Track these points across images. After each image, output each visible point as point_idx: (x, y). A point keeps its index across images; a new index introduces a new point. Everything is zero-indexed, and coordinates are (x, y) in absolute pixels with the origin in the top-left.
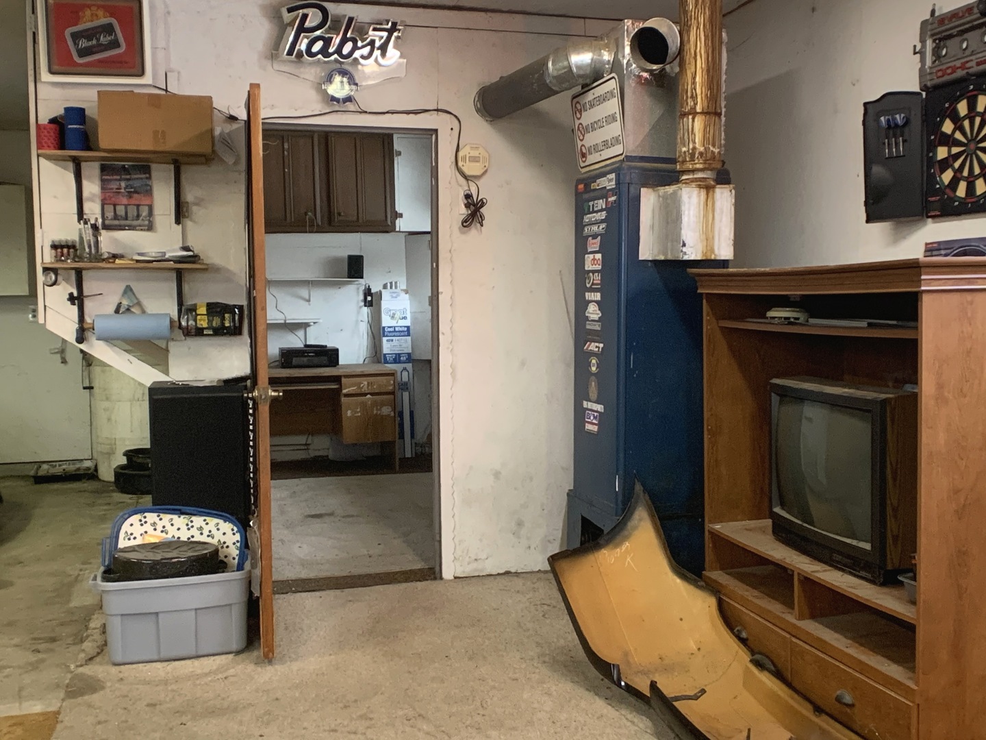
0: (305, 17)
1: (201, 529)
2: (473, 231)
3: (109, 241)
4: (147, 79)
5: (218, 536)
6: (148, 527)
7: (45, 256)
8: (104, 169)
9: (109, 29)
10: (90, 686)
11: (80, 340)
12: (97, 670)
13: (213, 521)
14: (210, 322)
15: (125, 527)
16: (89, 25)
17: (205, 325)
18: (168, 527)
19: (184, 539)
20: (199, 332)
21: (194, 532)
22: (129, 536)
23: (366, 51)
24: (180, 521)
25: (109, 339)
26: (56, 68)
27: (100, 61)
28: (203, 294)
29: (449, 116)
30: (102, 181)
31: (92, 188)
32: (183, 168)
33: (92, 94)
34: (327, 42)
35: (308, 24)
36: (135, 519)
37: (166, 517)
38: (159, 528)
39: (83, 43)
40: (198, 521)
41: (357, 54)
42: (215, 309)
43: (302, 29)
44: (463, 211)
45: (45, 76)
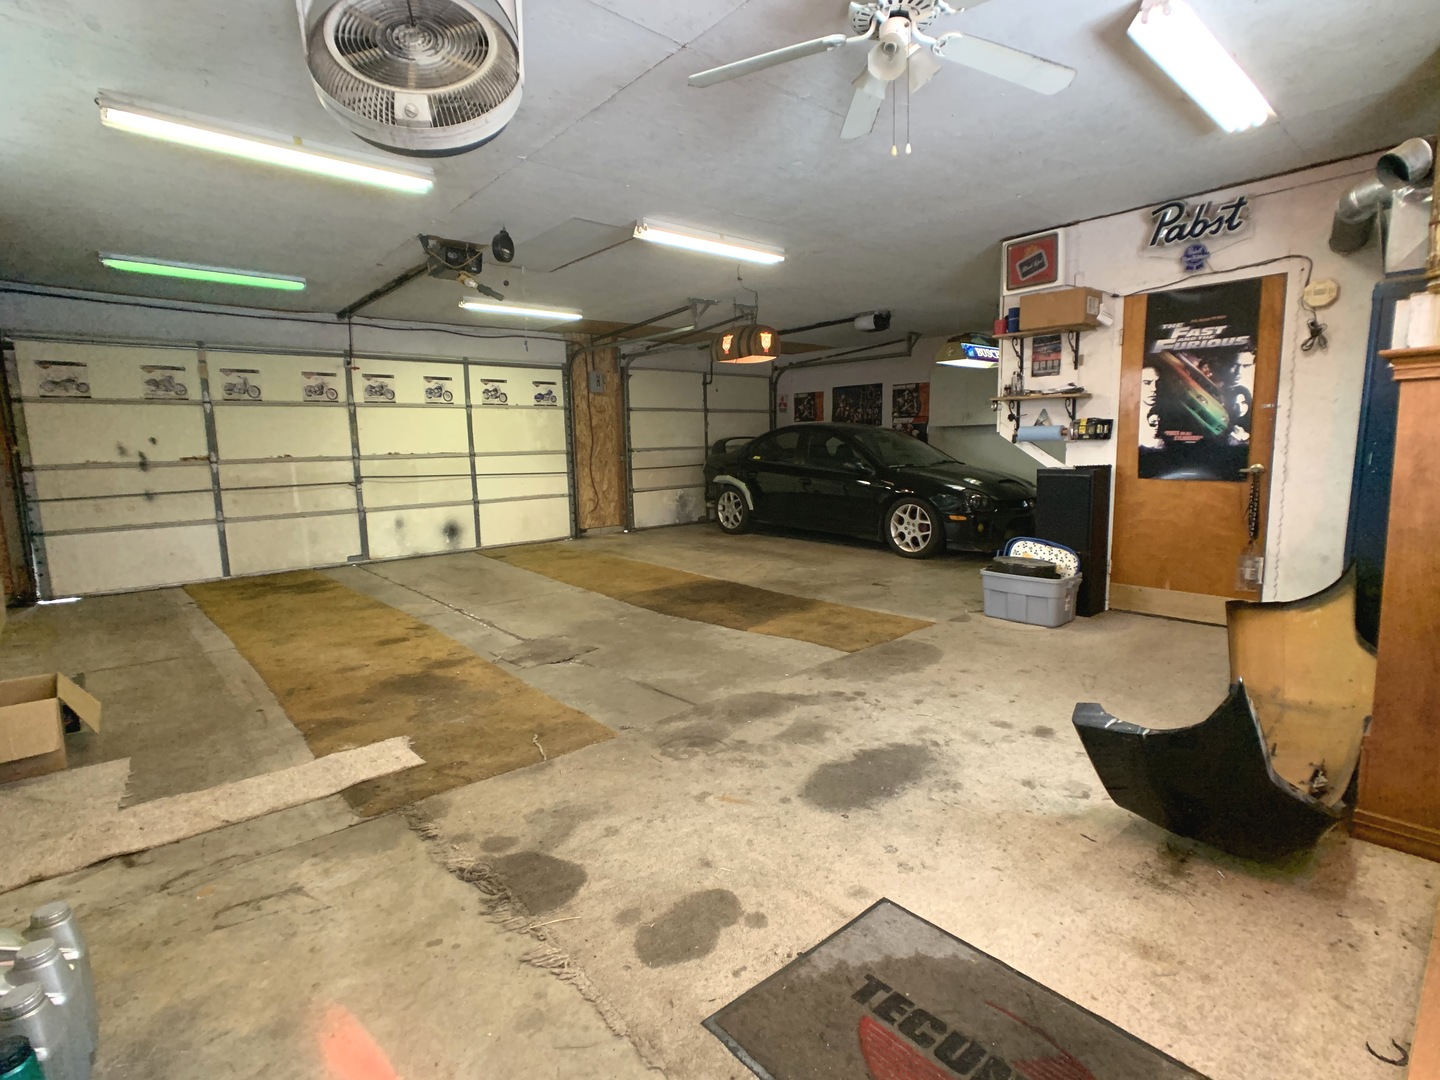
0: (1165, 215)
1: (1056, 555)
3: (1030, 383)
4: (1059, 282)
5: (1066, 561)
6: (1027, 549)
7: (1001, 392)
8: (1034, 342)
9: (1039, 256)
10: (964, 619)
11: (1014, 441)
13: (1064, 552)
14: (1087, 430)
15: (1015, 547)
16: (1029, 257)
17: (1084, 432)
18: (1039, 551)
19: (1047, 559)
20: (1080, 437)
21: (1053, 556)
22: (1016, 552)
23: (1213, 228)
24: (1046, 549)
25: (1033, 442)
26: (1010, 287)
27: (1034, 277)
28: (1085, 412)
29: (1299, 259)
30: (1034, 348)
31: (1028, 353)
32: (1082, 334)
33: (1018, 299)
34: (1182, 228)
35: (1167, 219)
36: (1020, 543)
37: (1038, 545)
38: (1034, 551)
39: (1025, 269)
40: (1056, 550)
41: (1207, 231)
42: (1093, 422)
43: (1162, 224)
44: (1306, 335)
45: (1005, 292)
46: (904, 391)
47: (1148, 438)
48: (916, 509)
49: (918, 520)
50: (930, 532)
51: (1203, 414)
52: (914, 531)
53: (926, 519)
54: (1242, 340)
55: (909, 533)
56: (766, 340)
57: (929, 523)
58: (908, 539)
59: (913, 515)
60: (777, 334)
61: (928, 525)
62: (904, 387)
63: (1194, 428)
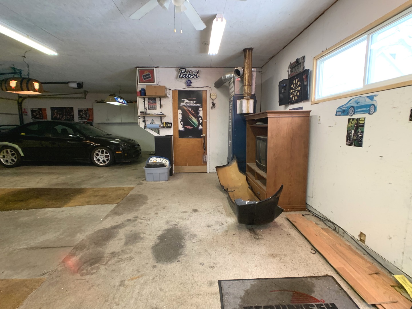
0: (182, 70)
1: (163, 160)
2: (214, 110)
3: (149, 112)
4: (155, 83)
5: (165, 162)
6: (154, 160)
7: (139, 114)
8: (148, 99)
9: (149, 75)
10: (141, 184)
11: (145, 128)
12: (144, 182)
13: (165, 159)
14: (166, 125)
15: (150, 159)
16: (145, 74)
17: (165, 126)
18: (157, 160)
19: (160, 162)
20: (164, 127)
21: (162, 161)
22: (151, 161)
23: (193, 76)
24: (159, 159)
25: (150, 128)
26: (140, 82)
27: (147, 80)
28: (165, 120)
29: (209, 88)
30: (148, 101)
31: (147, 102)
32: (162, 99)
33: (145, 86)
34: (186, 75)
35: (182, 72)
36: (152, 158)
37: (157, 158)
38: (156, 160)
39: (145, 77)
41: (191, 77)
42: (167, 123)
43: (181, 73)
44: (211, 105)
45: (139, 83)
46: (83, 110)
47: (181, 128)
48: (104, 150)
49: (105, 154)
50: (109, 158)
51: (193, 122)
52: (103, 158)
53: (107, 153)
54: (200, 105)
55: (101, 159)
56: (37, 86)
57: (109, 155)
58: (101, 161)
59: (102, 152)
60: (41, 84)
61: (108, 155)
62: (82, 109)
63: (192, 126)
